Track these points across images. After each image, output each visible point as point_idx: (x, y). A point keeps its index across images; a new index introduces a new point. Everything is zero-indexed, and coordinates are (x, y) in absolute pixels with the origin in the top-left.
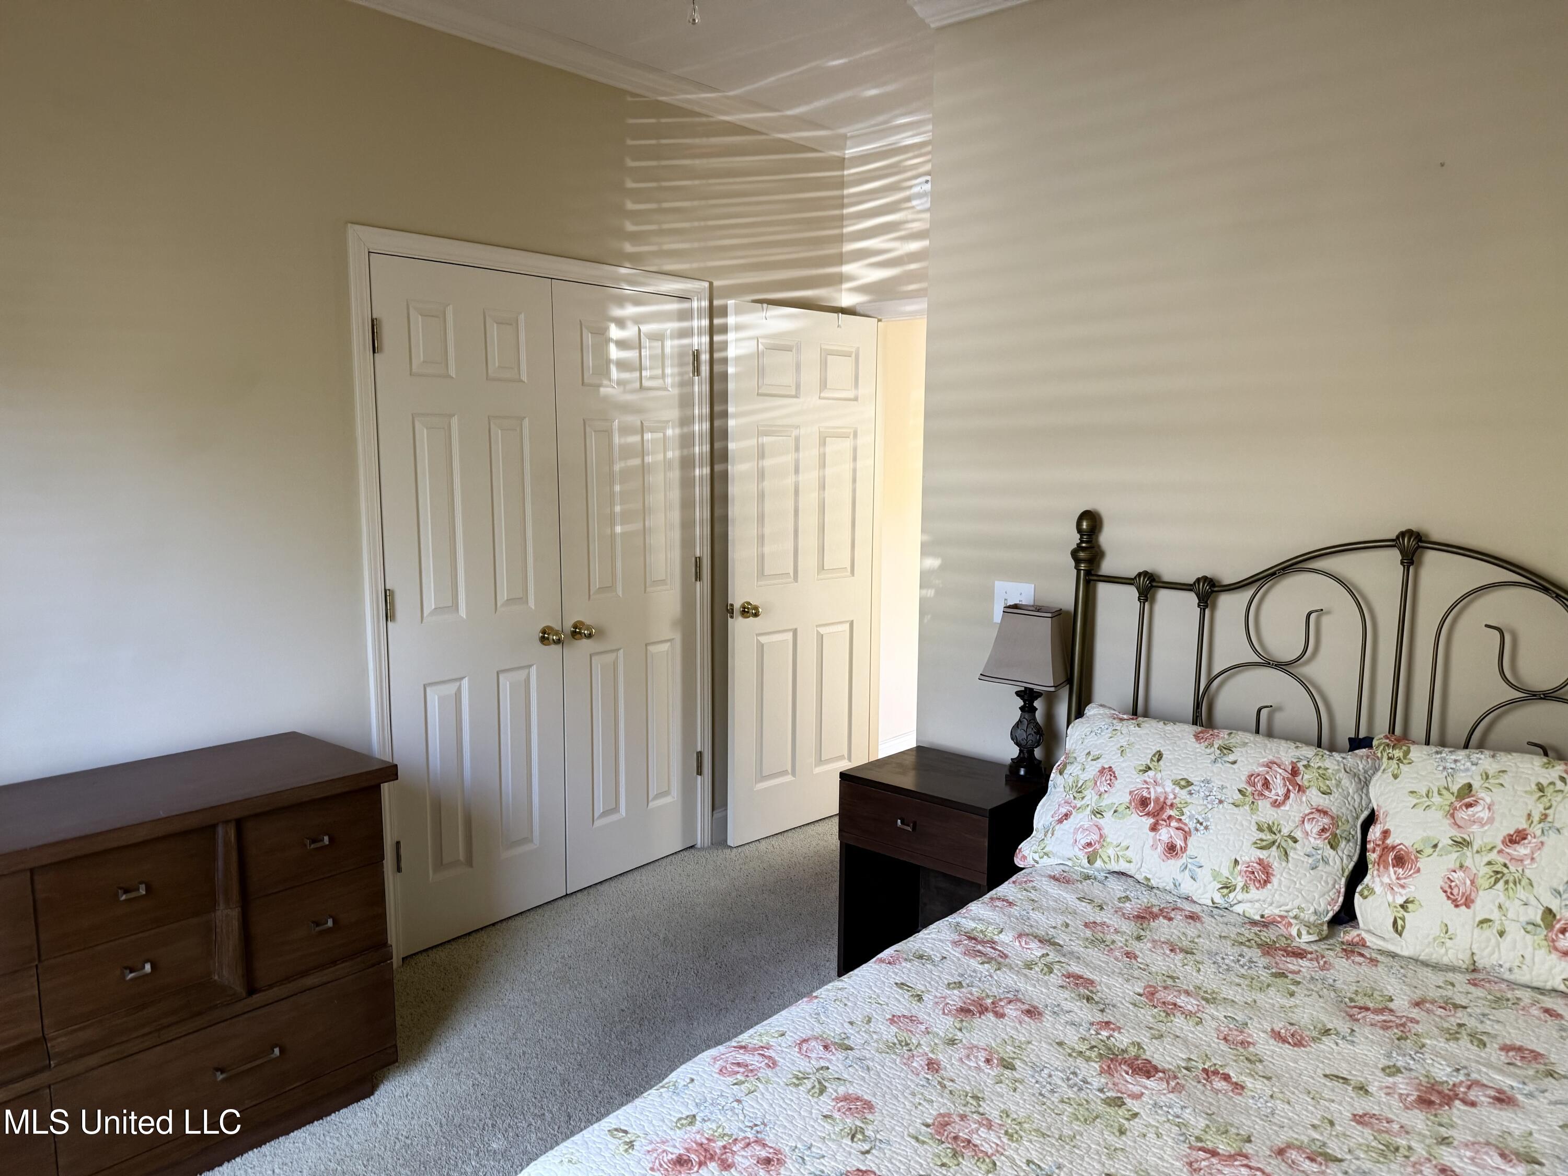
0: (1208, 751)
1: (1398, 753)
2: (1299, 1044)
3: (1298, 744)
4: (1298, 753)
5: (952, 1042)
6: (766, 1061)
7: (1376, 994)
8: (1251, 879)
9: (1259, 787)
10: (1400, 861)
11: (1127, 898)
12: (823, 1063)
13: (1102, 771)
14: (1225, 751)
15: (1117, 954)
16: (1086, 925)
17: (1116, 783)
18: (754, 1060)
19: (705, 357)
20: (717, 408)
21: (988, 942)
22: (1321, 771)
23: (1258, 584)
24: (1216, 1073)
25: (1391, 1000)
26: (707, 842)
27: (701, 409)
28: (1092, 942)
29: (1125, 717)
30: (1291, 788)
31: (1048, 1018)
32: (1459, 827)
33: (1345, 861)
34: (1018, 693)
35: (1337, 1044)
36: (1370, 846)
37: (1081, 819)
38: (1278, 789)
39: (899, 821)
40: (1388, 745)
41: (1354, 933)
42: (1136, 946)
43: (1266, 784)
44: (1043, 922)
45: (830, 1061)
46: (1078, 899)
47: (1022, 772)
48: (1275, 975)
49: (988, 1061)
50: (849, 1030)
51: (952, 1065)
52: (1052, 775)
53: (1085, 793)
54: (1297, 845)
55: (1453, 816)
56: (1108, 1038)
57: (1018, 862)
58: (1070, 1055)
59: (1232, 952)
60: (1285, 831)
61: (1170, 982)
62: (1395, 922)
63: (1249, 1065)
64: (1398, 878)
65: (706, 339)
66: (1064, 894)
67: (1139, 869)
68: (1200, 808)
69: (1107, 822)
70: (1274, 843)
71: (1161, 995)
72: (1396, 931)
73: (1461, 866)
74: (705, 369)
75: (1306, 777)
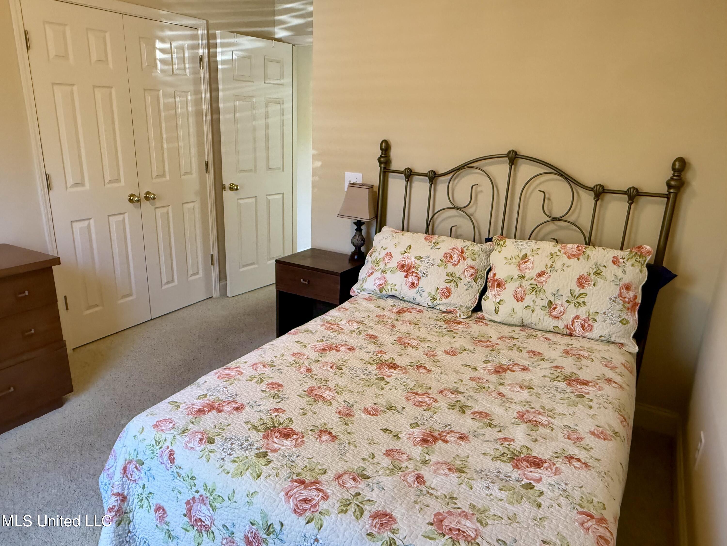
0: (429, 244)
1: (501, 243)
2: (454, 355)
3: (465, 240)
4: (464, 244)
5: (317, 361)
6: (238, 372)
7: (486, 335)
8: (443, 295)
9: (448, 258)
10: (499, 285)
11: (395, 305)
12: (263, 372)
13: (387, 254)
14: (436, 244)
15: (388, 326)
16: (377, 316)
17: (392, 259)
18: (233, 373)
19: (206, 60)
20: (213, 86)
21: (336, 324)
22: (472, 251)
23: (454, 172)
24: (421, 366)
25: (491, 337)
26: (218, 295)
27: (205, 86)
28: (378, 322)
29: (398, 231)
30: (460, 258)
31: (357, 350)
32: (521, 271)
33: (479, 287)
34: (355, 223)
35: (468, 354)
36: (488, 280)
37: (378, 274)
38: (456, 258)
39: (302, 280)
40: (498, 240)
41: (481, 314)
42: (396, 323)
43: (451, 257)
44: (359, 316)
45: (265, 371)
46: (375, 306)
47: (356, 257)
48: (448, 331)
49: (331, 367)
50: (274, 359)
51: (316, 369)
52: (367, 257)
53: (379, 264)
54: (461, 281)
55: (519, 267)
56: (381, 356)
57: (351, 294)
58: (365, 363)
59: (432, 322)
60: (457, 276)
61: (408, 335)
62: (495, 309)
63: (434, 363)
64: (498, 292)
65: (206, 51)
66: (369, 305)
67: (400, 294)
68: (425, 267)
69: (388, 275)
70: (452, 280)
71: (404, 340)
72: (496, 312)
73: (521, 286)
74: (206, 65)
75: (466, 253)
